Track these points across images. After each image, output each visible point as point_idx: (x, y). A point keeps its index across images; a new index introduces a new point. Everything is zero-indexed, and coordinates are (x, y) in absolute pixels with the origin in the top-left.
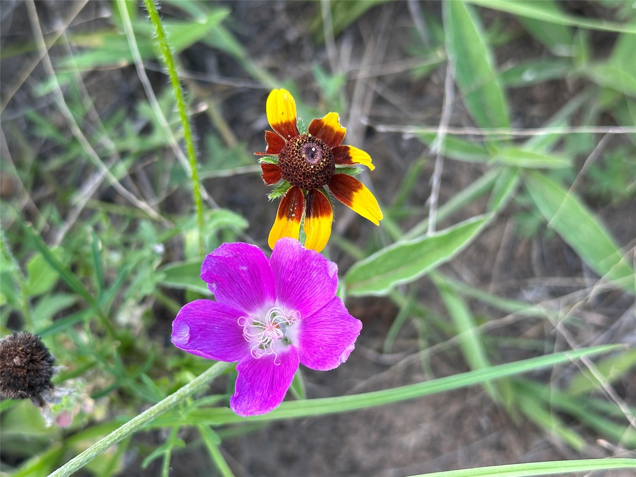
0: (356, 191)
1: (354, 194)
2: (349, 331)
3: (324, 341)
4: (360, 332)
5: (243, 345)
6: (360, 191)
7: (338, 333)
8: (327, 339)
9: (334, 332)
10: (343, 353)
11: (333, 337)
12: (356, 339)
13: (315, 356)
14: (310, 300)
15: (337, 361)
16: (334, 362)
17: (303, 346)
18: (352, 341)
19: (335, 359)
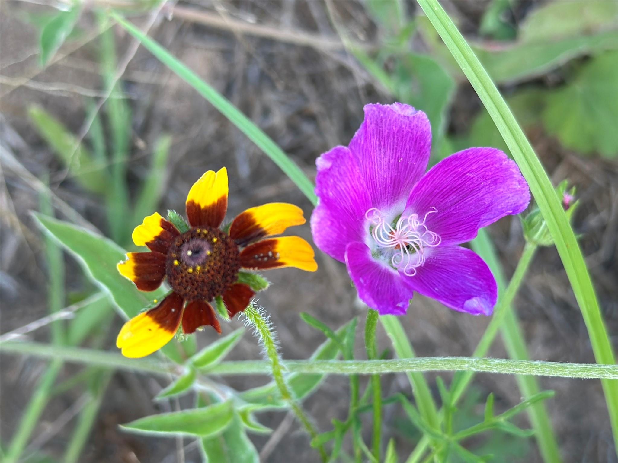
0: (199, 206)
1: (202, 206)
2: (375, 124)
3: (389, 162)
4: (376, 104)
5: (433, 262)
6: (196, 201)
7: (378, 143)
8: (387, 159)
9: (376, 151)
10: (406, 114)
11: (383, 150)
12: (385, 105)
13: (410, 163)
14: (353, 197)
15: (416, 117)
16: (420, 120)
17: (399, 193)
18: (388, 110)
19: (415, 122)
